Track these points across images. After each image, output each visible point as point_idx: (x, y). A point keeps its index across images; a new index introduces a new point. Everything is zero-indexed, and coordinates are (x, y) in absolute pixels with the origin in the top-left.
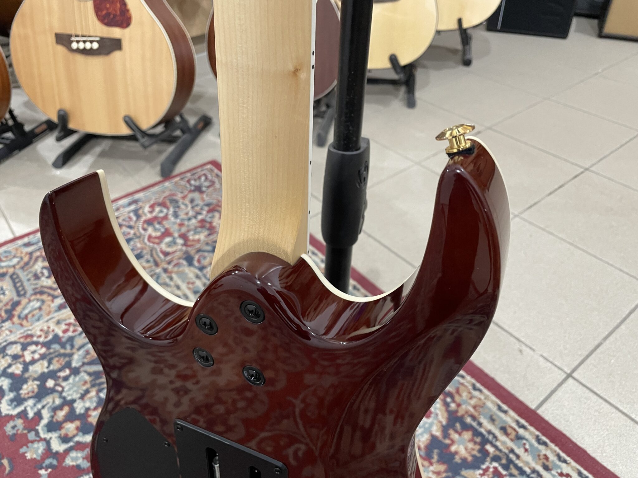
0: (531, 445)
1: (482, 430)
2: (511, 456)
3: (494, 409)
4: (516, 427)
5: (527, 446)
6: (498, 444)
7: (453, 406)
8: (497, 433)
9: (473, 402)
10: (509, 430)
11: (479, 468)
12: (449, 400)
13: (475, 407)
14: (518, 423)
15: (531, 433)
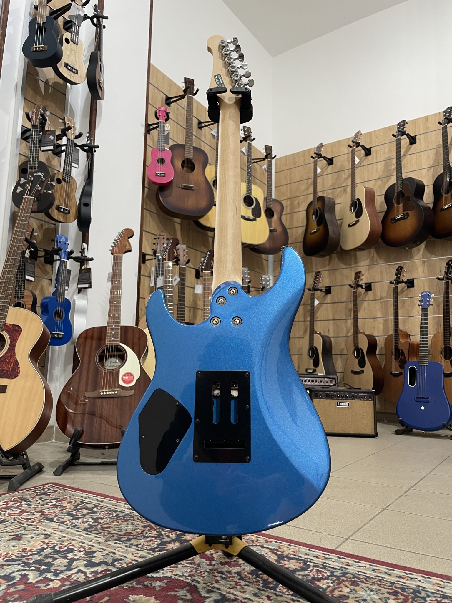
0: (335, 560)
1: (303, 559)
2: (325, 564)
3: (307, 551)
4: (324, 556)
5: (333, 560)
6: (314, 561)
7: (279, 553)
8: (312, 558)
9: (292, 550)
10: (319, 557)
11: (307, 570)
12: (275, 551)
13: (294, 552)
14: (324, 554)
15: (333, 556)
